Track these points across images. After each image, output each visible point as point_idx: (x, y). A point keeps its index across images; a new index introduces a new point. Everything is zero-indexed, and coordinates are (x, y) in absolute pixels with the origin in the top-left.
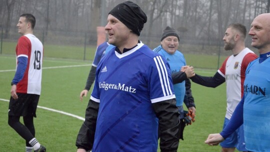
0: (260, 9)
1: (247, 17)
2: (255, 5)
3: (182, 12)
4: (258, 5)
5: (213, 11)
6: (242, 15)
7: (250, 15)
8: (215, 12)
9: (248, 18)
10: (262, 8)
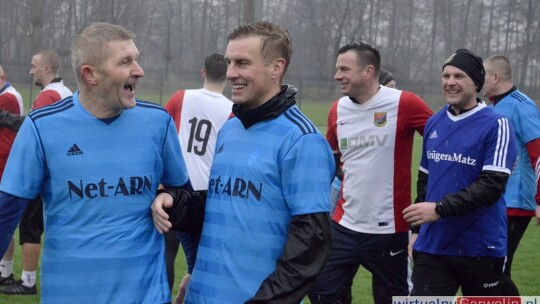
0: (514, 34)
1: (494, 47)
2: (506, 27)
3: (386, 40)
4: (510, 27)
5: (437, 38)
6: (485, 44)
7: (498, 43)
8: (441, 40)
9: (495, 49)
10: (517, 32)
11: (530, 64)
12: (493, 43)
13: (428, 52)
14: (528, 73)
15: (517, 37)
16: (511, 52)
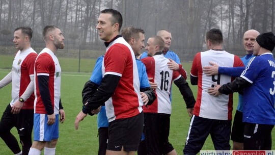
0: (80, 13)
1: (69, 19)
2: (75, 8)
3: (7, 15)
4: (78, 8)
5: (36, 15)
6: (64, 18)
7: (72, 17)
8: (38, 16)
9: (70, 21)
10: (82, 11)
11: (89, 29)
12: (69, 17)
13: (32, 23)
14: (88, 35)
15: (82, 14)
16: (79, 22)
